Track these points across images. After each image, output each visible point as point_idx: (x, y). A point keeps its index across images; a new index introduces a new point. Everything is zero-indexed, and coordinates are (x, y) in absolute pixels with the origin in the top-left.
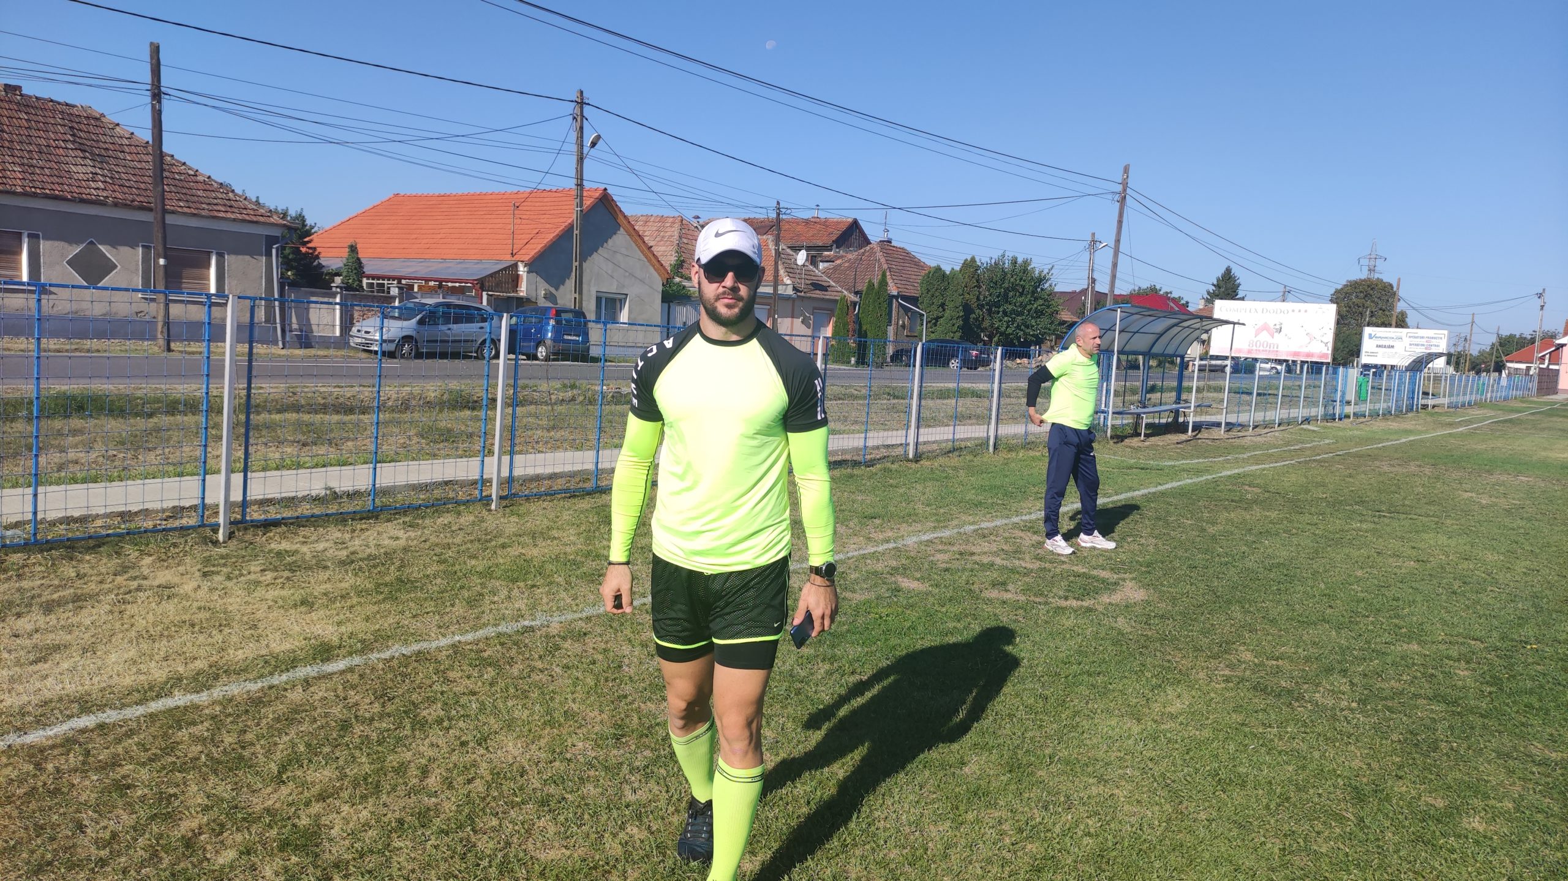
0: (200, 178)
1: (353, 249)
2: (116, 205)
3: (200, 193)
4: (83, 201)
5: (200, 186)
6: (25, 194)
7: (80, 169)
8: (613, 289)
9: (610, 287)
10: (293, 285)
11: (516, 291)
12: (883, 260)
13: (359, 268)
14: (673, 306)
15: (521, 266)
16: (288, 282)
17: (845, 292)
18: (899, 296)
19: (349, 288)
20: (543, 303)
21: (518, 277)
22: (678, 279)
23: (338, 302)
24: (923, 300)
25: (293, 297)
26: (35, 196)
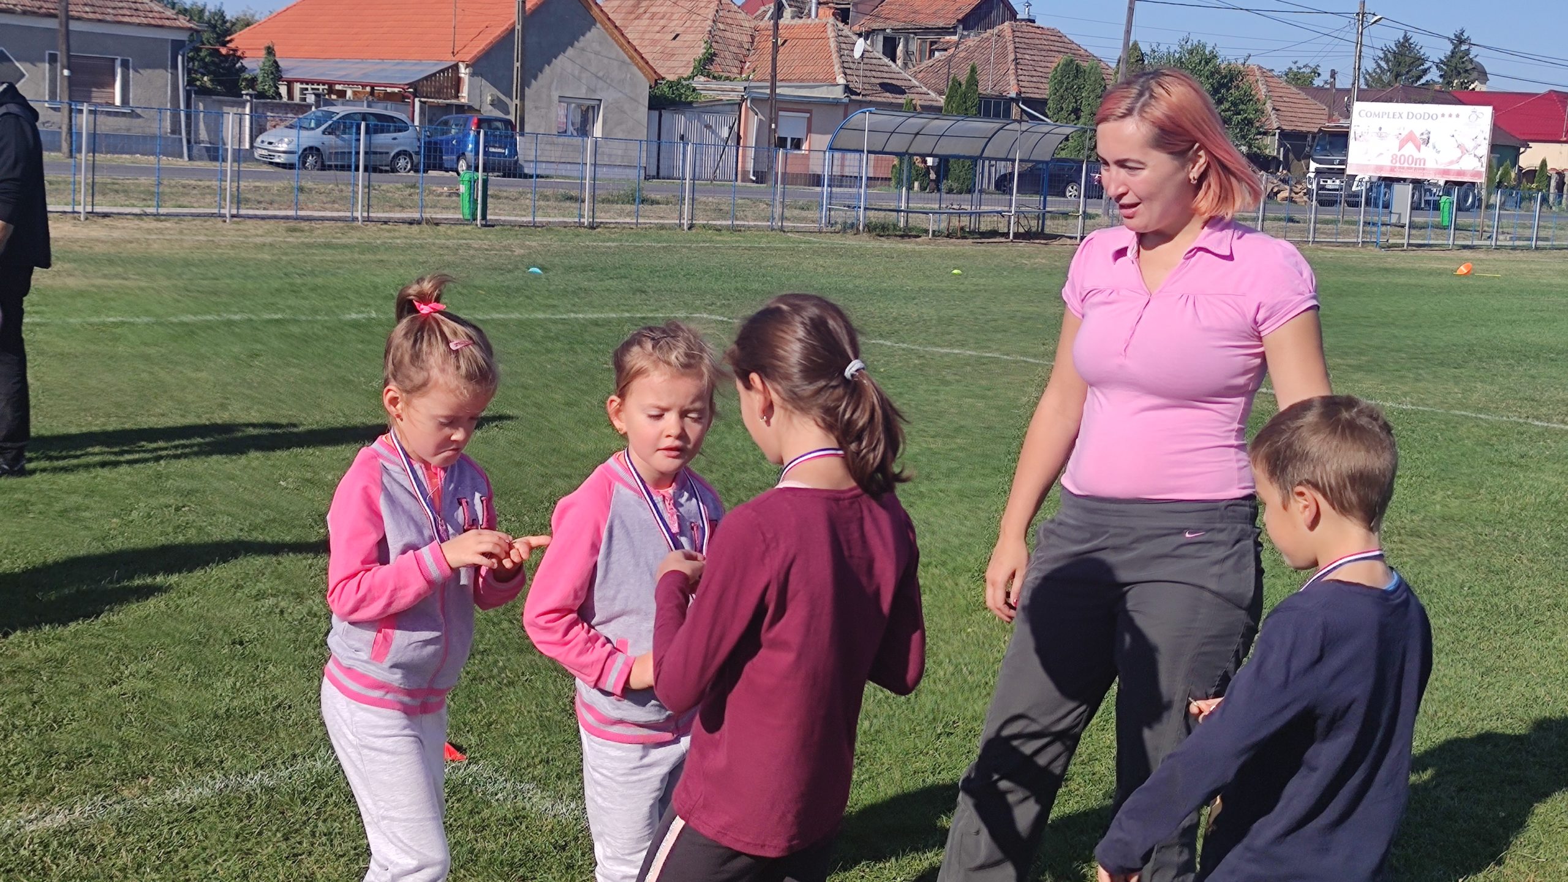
1: (272, 52)
2: (25, 13)
8: (586, 93)
9: (578, 91)
10: (203, 92)
11: (457, 97)
12: (1011, 48)
13: (275, 72)
14: (666, 115)
15: (462, 67)
16: (195, 90)
17: (933, 95)
18: (1019, 98)
19: (261, 95)
20: (489, 111)
21: (459, 80)
22: (702, 79)
23: (247, 110)
24: (1050, 104)
25: (201, 106)
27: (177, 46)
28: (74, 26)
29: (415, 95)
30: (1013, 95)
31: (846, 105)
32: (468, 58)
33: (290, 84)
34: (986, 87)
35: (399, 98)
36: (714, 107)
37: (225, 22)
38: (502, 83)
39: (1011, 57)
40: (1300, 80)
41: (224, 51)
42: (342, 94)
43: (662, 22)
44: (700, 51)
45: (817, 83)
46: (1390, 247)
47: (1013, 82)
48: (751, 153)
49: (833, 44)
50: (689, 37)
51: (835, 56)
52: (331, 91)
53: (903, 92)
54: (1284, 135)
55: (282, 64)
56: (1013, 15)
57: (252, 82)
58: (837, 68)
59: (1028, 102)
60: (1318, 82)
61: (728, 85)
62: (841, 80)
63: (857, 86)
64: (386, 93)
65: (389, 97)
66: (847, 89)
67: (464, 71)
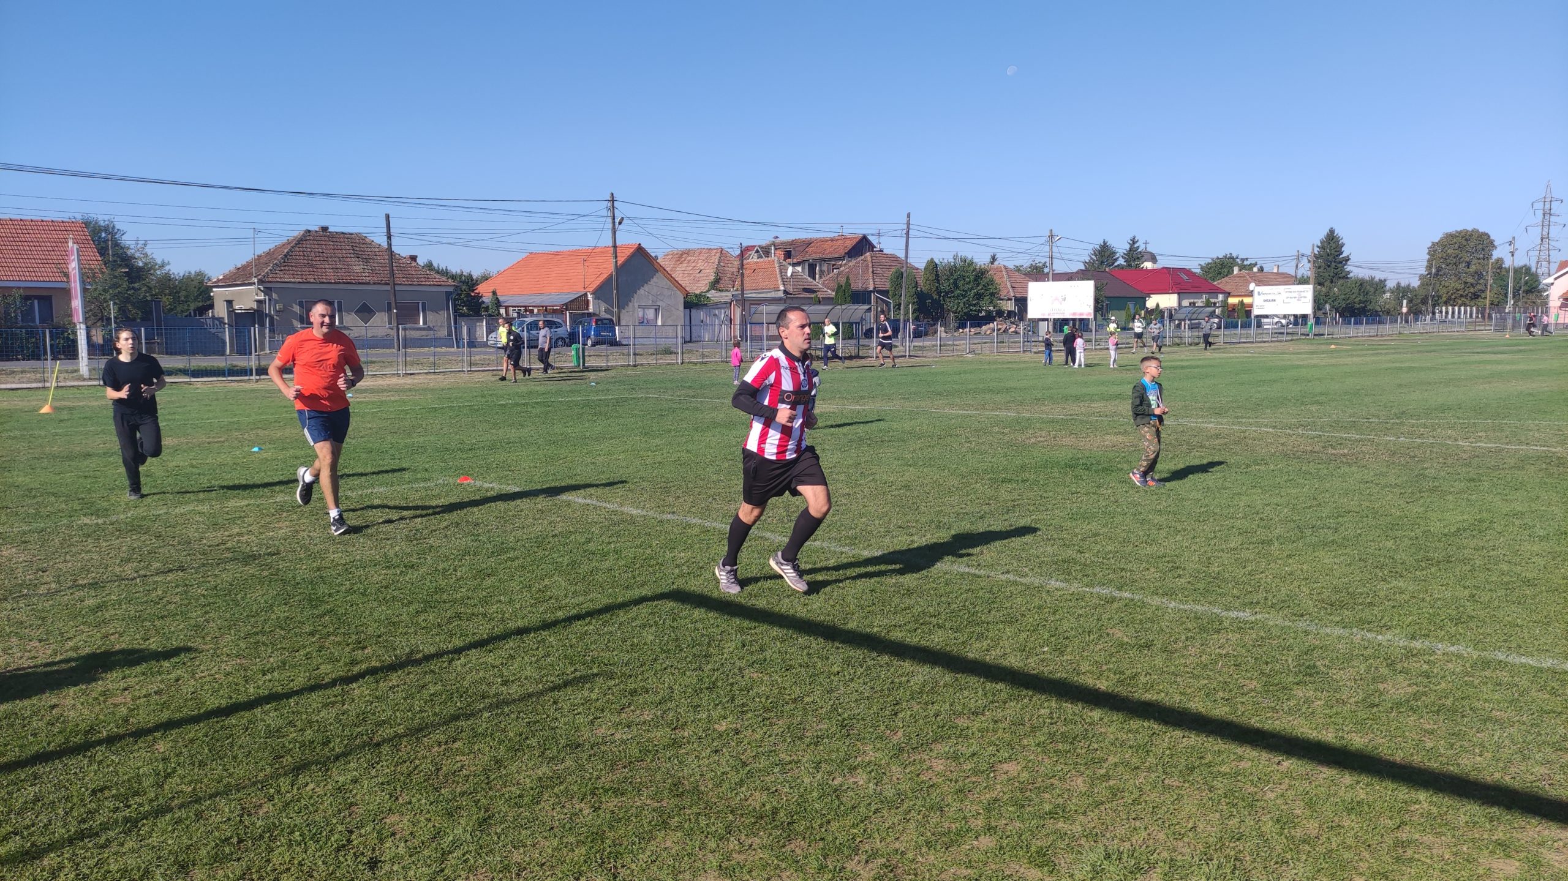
1: (497, 292)
2: (373, 284)
3: (413, 273)
4: (360, 283)
6: (335, 283)
7: (357, 267)
9: (650, 303)
10: (463, 315)
11: (588, 309)
12: (870, 265)
13: (498, 304)
14: (694, 311)
15: (589, 294)
16: (458, 315)
17: (830, 292)
18: (875, 290)
19: (490, 315)
20: (603, 315)
21: (588, 301)
22: (712, 292)
23: (484, 323)
24: (891, 293)
25: (463, 324)
26: (339, 283)
27: (448, 294)
28: (398, 288)
29: (567, 309)
30: (872, 289)
32: (591, 289)
33: (507, 308)
34: (857, 285)
35: (560, 312)
36: (718, 305)
37: (472, 280)
38: (607, 300)
39: (871, 270)
41: (473, 294)
42: (532, 312)
43: (693, 264)
44: (712, 278)
45: (770, 290)
47: (871, 283)
48: (738, 327)
49: (778, 270)
50: (706, 272)
51: (779, 276)
52: (526, 311)
53: (816, 292)
55: (501, 299)
56: (872, 249)
57: (487, 309)
58: (780, 282)
59: (880, 292)
61: (724, 294)
62: (782, 288)
63: (790, 289)
64: (554, 310)
65: (554, 311)
66: (785, 292)
67: (590, 297)
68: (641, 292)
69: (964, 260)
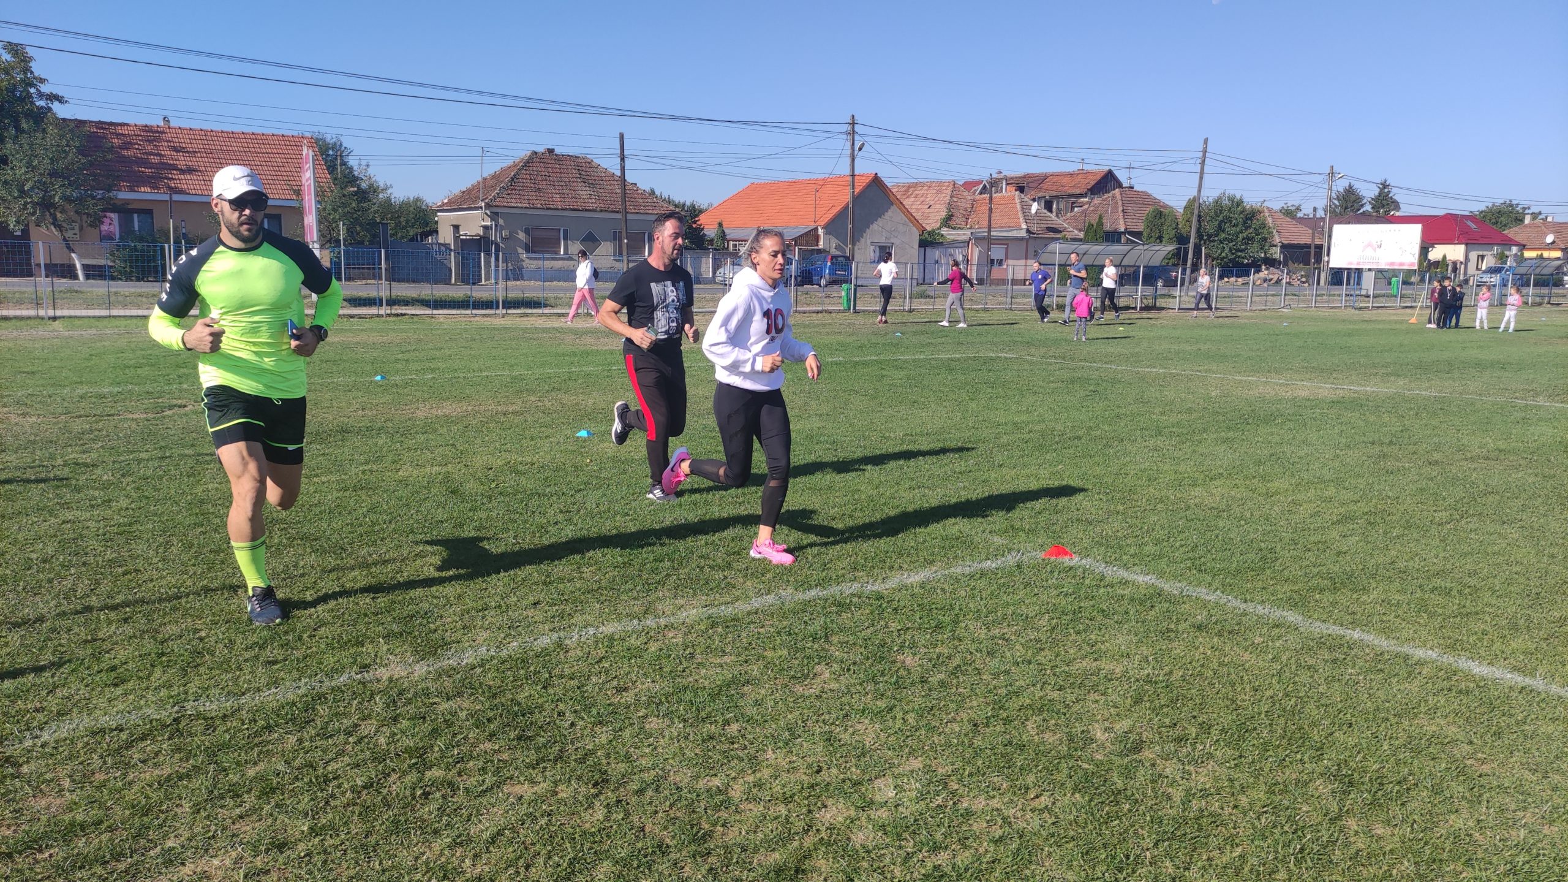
0: (640, 192)
1: (720, 225)
2: (601, 211)
3: (640, 200)
4: (586, 210)
5: (640, 196)
6: (562, 209)
7: (584, 193)
8: (883, 240)
9: (882, 240)
11: (817, 245)
12: (1120, 203)
13: (723, 237)
14: (928, 250)
15: (820, 229)
17: (1076, 232)
18: (1126, 232)
19: (716, 249)
20: (834, 252)
21: (818, 236)
22: (946, 229)
23: (711, 258)
24: (1145, 234)
26: (566, 209)
29: (796, 245)
30: (1122, 230)
31: (1027, 240)
32: (822, 224)
34: (1108, 226)
36: (953, 244)
37: (696, 210)
38: (840, 236)
39: (1120, 209)
40: (1289, 213)
43: (922, 199)
44: (944, 214)
45: (1010, 228)
46: (1360, 308)
47: (1122, 222)
49: (1019, 206)
50: (938, 207)
51: (1020, 213)
53: (1060, 232)
54: (1284, 247)
55: (726, 231)
56: (1120, 185)
57: (712, 242)
58: (1021, 219)
59: (1132, 233)
60: (1300, 215)
61: (960, 232)
62: (1024, 226)
63: (1034, 229)
66: (1028, 231)
67: (821, 231)
68: (874, 227)
69: (1232, 199)
